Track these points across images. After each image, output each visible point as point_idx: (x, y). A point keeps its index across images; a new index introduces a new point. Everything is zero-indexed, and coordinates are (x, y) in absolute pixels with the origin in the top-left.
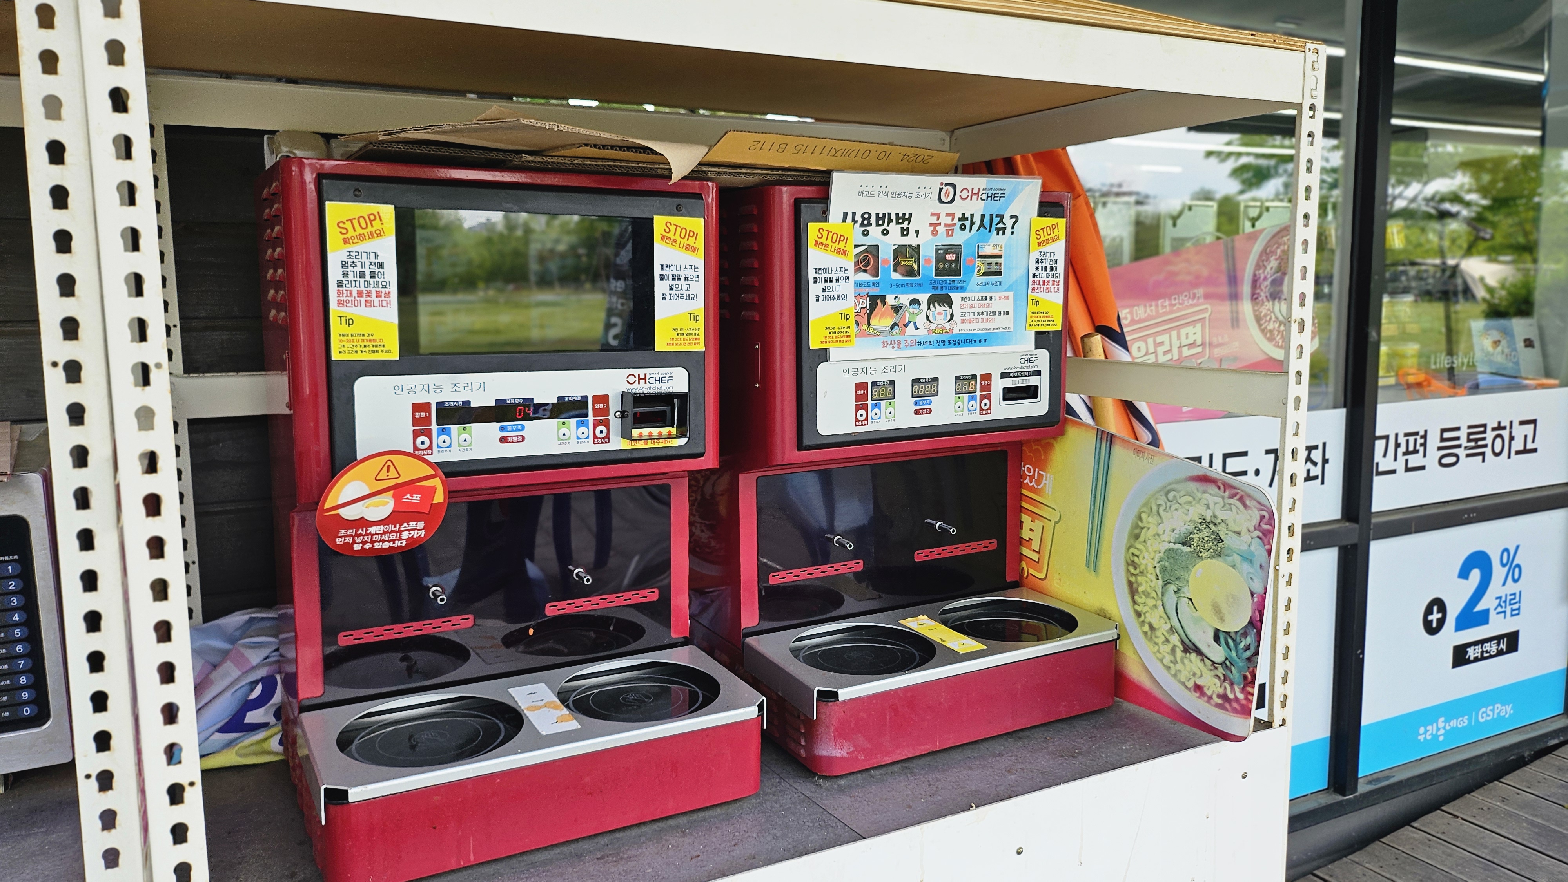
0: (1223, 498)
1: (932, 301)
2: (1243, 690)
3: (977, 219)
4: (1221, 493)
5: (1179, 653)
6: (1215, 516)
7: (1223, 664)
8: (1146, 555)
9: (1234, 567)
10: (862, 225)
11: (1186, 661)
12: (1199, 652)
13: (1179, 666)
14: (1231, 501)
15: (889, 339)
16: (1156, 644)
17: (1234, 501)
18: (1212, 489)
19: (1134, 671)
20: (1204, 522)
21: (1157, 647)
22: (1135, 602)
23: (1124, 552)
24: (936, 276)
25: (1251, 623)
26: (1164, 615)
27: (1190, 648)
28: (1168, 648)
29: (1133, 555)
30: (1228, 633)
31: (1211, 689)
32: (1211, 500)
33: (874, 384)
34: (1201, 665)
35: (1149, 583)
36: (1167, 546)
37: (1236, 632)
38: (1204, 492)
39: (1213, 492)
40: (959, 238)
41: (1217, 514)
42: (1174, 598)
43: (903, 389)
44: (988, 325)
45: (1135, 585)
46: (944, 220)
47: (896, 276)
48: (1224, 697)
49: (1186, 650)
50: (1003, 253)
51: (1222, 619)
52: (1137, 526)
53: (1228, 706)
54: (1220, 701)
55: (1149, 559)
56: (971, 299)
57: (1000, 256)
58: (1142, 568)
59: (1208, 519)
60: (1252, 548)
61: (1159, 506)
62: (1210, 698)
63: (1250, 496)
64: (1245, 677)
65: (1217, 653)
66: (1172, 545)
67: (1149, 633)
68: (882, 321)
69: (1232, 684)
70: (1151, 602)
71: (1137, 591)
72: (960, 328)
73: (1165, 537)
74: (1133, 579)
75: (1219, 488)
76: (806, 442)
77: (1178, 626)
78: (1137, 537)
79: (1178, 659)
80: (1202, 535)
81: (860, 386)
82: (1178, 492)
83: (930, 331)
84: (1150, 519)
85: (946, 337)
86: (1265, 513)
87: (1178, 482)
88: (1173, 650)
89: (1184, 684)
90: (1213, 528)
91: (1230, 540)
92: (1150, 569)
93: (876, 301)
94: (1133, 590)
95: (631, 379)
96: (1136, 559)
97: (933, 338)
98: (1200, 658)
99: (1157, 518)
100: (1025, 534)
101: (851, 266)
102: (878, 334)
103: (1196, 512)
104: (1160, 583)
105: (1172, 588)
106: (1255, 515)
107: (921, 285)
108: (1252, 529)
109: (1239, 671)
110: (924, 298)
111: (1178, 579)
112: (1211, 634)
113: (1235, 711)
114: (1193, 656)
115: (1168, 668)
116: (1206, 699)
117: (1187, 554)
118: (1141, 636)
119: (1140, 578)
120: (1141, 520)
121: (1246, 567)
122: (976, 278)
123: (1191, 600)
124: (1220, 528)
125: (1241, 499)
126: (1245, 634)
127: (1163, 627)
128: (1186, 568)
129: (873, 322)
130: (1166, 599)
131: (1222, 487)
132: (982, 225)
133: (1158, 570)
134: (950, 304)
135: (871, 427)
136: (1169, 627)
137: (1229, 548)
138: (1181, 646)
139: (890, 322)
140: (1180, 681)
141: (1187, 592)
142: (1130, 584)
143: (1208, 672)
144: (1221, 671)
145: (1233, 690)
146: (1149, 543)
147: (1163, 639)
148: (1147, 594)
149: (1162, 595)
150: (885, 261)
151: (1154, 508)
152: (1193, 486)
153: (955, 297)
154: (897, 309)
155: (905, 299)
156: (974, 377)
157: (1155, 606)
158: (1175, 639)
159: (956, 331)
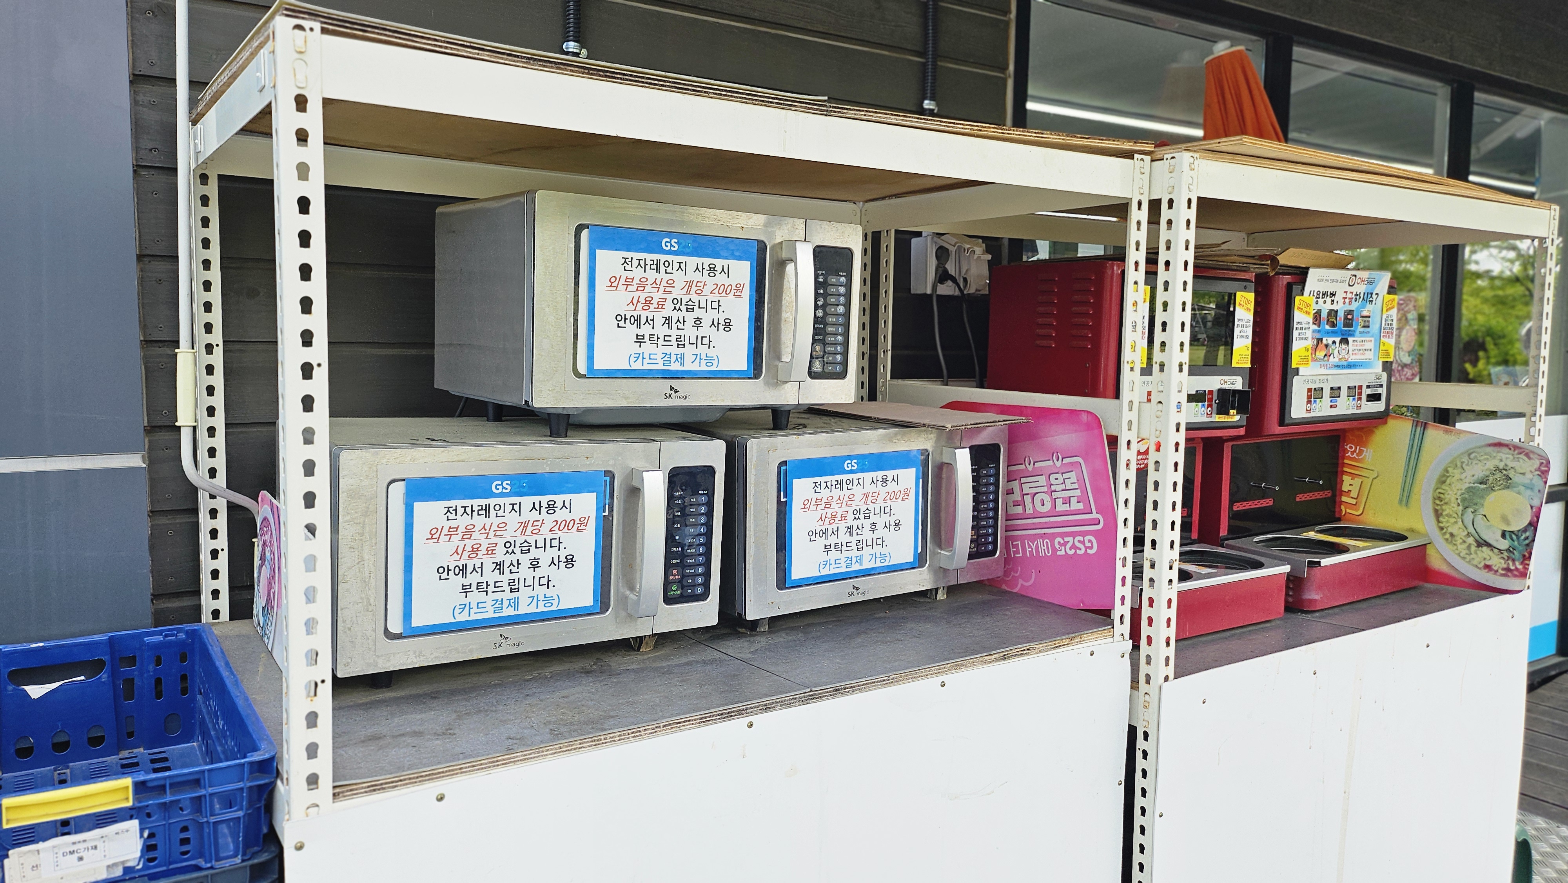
0: (1513, 455)
1: (1341, 342)
2: (1522, 563)
3: (1362, 296)
4: (1511, 452)
5: (1473, 548)
6: (1506, 465)
7: (1508, 550)
8: (1450, 492)
9: (1519, 493)
10: (1317, 298)
11: (1478, 552)
12: (1488, 545)
13: (1473, 556)
14: (1519, 456)
15: (1322, 363)
16: (1455, 545)
17: (1522, 456)
18: (1506, 450)
19: (1435, 562)
20: (1497, 469)
21: (1455, 547)
22: (1439, 522)
23: (1431, 492)
24: (1344, 327)
25: (1530, 524)
26: (1463, 527)
27: (1482, 543)
28: (1465, 546)
29: (1440, 493)
30: (1512, 532)
31: (1498, 566)
32: (1504, 456)
33: (1315, 389)
34: (1491, 553)
35: (1452, 508)
36: (1467, 485)
37: (1519, 531)
38: (1498, 452)
39: (1505, 452)
40: (1354, 306)
41: (1508, 464)
42: (1472, 516)
43: (1326, 393)
44: (1362, 357)
45: (1440, 512)
46: (1349, 295)
47: (1327, 327)
48: (1508, 569)
49: (1479, 545)
50: (1371, 314)
51: (1508, 524)
52: (1444, 476)
53: (1510, 574)
54: (1503, 572)
55: (1453, 493)
56: (1356, 341)
57: (1369, 317)
58: (1446, 501)
59: (1501, 467)
60: (1533, 482)
61: (1462, 463)
62: (1497, 571)
63: (1533, 452)
64: (1524, 556)
65: (1504, 544)
66: (1472, 485)
67: (1450, 539)
68: (1320, 354)
69: (1514, 560)
70: (1452, 520)
71: (1441, 514)
72: (1352, 358)
73: (1467, 480)
74: (1438, 508)
75: (1510, 449)
76: (1287, 421)
77: (1473, 532)
78: (1444, 482)
79: (1472, 552)
80: (1495, 477)
81: (1310, 390)
82: (1478, 453)
83: (1340, 359)
84: (1456, 471)
85: (1345, 363)
86: (1544, 461)
87: (1479, 447)
88: (1469, 547)
89: (1477, 566)
90: (1505, 472)
91: (1516, 478)
92: (1453, 500)
93: (1320, 340)
94: (1438, 514)
95: (1222, 382)
96: (1442, 496)
97: (1340, 363)
98: (1490, 549)
99: (1461, 470)
100: (1345, 488)
101: (1311, 321)
102: (1318, 360)
103: (1491, 464)
104: (1461, 508)
105: (1470, 510)
106: (1536, 463)
107: (1337, 333)
108: (1533, 470)
109: (1520, 552)
110: (1338, 340)
111: (1476, 504)
112: (1500, 533)
113: (1515, 576)
114: (1485, 548)
115: (1464, 558)
116: (1493, 572)
117: (1483, 489)
118: (1444, 542)
119: (1444, 507)
120: (1447, 472)
121: (1529, 492)
122: (1360, 329)
123: (1485, 516)
124: (1510, 472)
125: (1527, 455)
126: (1525, 530)
127: (1461, 534)
128: (1482, 497)
129: (1317, 353)
130: (1464, 517)
131: (1512, 448)
132: (1363, 299)
133: (1459, 501)
134: (1348, 344)
135: (1312, 414)
136: (1466, 533)
137: (1516, 483)
138: (1474, 543)
139: (1323, 353)
140: (1473, 565)
141: (1482, 511)
142: (1436, 511)
143: (1495, 556)
144: (1505, 554)
145: (1514, 564)
146: (1453, 485)
147: (1461, 541)
148: (1449, 516)
149: (1462, 515)
150: (1324, 318)
151: (1459, 464)
152: (1490, 449)
153: (1350, 339)
154: (1327, 346)
155: (1330, 340)
156: (1355, 387)
157: (1456, 522)
158: (1471, 540)
159: (1350, 360)
